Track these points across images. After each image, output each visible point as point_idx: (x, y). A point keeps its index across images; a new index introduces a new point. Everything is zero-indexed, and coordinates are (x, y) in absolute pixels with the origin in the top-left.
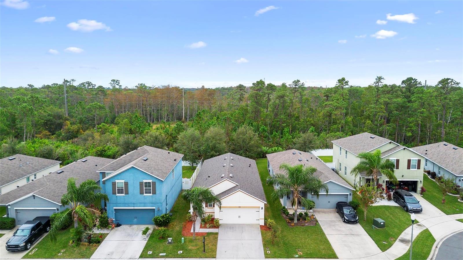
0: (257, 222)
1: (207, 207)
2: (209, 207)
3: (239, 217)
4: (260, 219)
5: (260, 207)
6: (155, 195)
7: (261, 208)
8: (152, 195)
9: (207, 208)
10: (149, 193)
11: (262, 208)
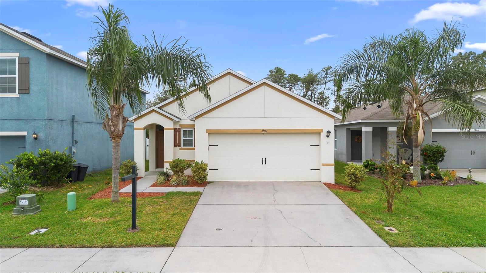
0: (314, 176)
1: (180, 146)
2: (184, 147)
3: (264, 161)
4: (323, 165)
5: (322, 130)
6: (25, 96)
7: (324, 134)
8: (18, 96)
9: (178, 148)
10: (10, 92)
11: (329, 132)
